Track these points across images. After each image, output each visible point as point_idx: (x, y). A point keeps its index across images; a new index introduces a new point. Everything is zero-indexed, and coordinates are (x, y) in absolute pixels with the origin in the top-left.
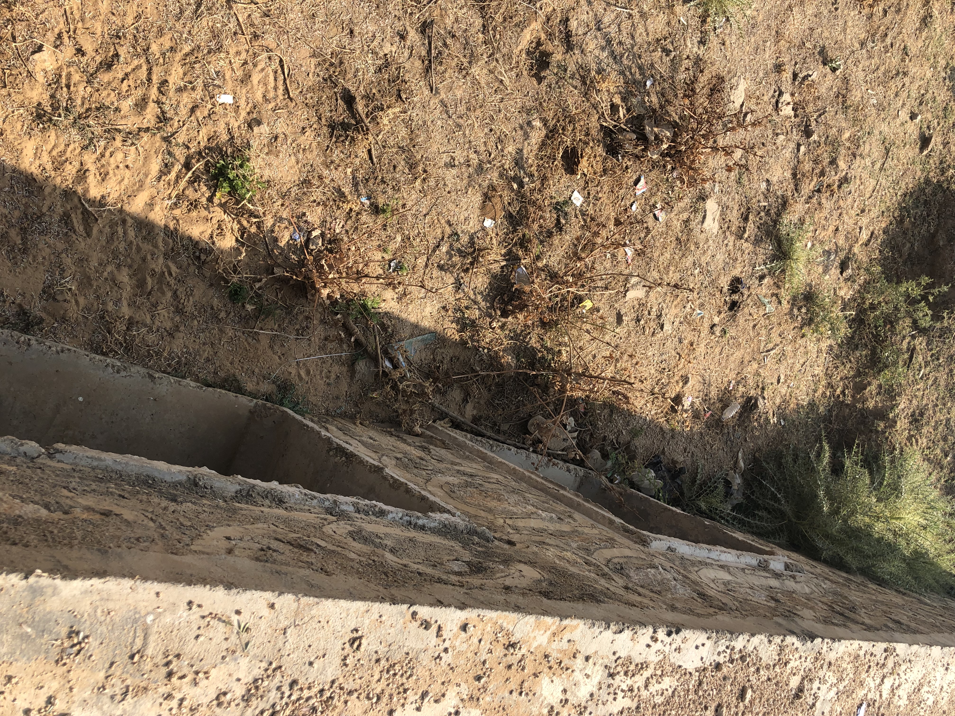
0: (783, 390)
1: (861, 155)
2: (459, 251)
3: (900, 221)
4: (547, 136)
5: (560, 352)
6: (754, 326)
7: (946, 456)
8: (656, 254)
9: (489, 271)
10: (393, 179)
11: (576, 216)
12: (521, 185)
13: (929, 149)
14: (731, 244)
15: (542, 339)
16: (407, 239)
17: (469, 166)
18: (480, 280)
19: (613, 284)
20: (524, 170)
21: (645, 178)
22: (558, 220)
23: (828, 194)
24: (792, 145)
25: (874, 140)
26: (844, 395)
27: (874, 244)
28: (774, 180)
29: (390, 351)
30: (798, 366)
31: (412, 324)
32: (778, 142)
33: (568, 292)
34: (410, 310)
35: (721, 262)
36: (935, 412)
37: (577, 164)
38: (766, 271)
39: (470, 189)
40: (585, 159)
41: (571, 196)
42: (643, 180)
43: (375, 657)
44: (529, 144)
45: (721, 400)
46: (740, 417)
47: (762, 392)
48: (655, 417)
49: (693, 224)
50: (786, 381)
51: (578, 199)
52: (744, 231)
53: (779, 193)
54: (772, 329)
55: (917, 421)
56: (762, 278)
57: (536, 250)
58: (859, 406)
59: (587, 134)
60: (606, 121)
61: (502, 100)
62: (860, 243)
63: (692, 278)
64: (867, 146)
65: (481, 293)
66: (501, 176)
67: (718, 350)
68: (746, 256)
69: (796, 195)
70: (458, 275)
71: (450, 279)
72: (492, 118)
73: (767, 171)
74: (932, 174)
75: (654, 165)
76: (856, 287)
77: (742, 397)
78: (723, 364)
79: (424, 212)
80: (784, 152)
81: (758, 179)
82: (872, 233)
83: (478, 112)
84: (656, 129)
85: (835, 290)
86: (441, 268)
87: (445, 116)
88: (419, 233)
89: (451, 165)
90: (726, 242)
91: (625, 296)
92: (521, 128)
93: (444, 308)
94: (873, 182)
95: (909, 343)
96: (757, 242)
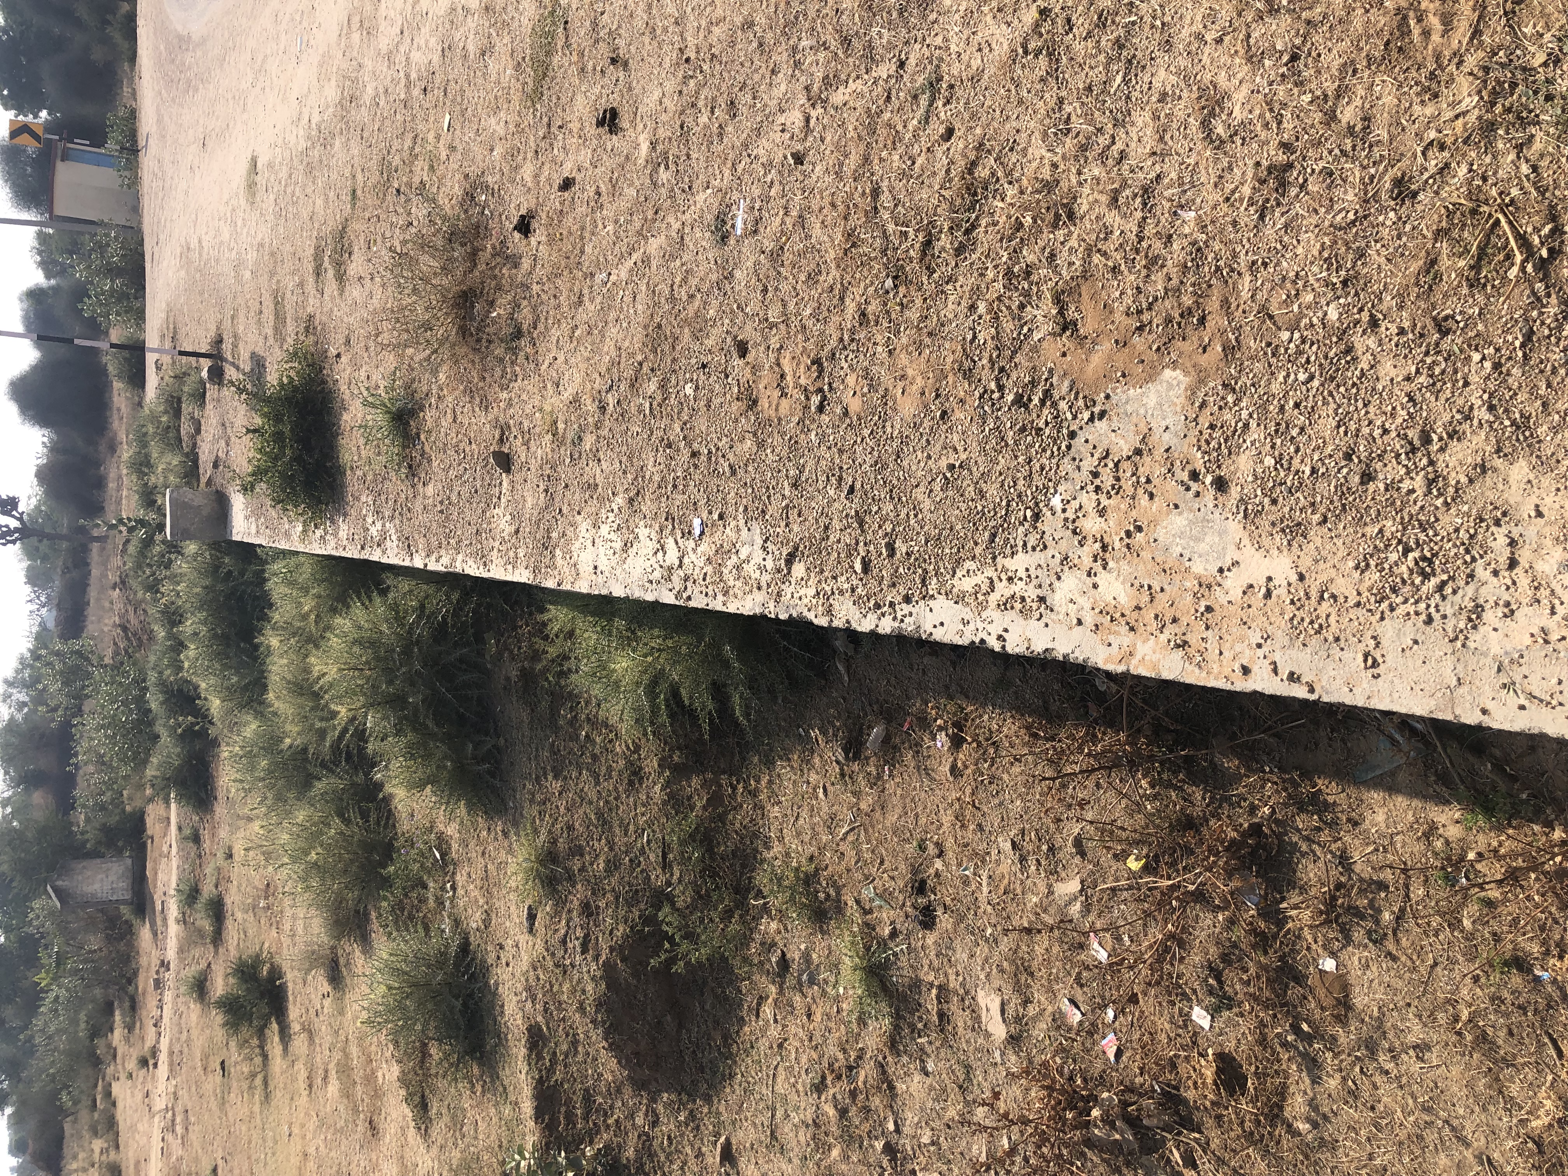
0: (813, 777)
1: (807, 1126)
2: (1362, 917)
3: (728, 1039)
4: (1281, 1108)
5: (1153, 786)
6: (882, 862)
7: (587, 736)
8: (1056, 949)
9: (1303, 890)
10: (1507, 1015)
11: (1195, 991)
12: (1296, 1029)
13: (719, 1145)
14: (952, 977)
15: (1185, 800)
16: (1455, 924)
17: (1391, 1050)
18: (1312, 875)
19: (1106, 897)
20: (1299, 1053)
21: (1108, 1059)
22: (1220, 982)
23: (836, 1065)
24: (907, 1130)
25: (796, 1150)
26: (731, 785)
27: (750, 1000)
28: (917, 1077)
29: (1421, 745)
30: (804, 814)
31: (1399, 791)
32: (929, 1133)
33: (1169, 879)
34: (1411, 813)
35: (959, 950)
36: (616, 789)
37: (1219, 1071)
38: (892, 945)
39: (1376, 1013)
40: (1209, 1081)
41: (1212, 1020)
42: (1111, 1055)
43: (1342, 643)
44: (1305, 1093)
45: (895, 748)
46: (861, 729)
47: (842, 769)
48: (981, 711)
49: (1016, 1000)
50: (814, 789)
51: (1200, 1017)
52: (938, 997)
53: (905, 1059)
54: (857, 862)
55: (635, 773)
56: (894, 934)
57: (1239, 933)
58: (710, 776)
59: (1219, 1117)
60: (1196, 1140)
61: (1371, 1157)
62: (770, 1000)
63: (993, 921)
64: (802, 1139)
65: (1304, 855)
66: (1334, 1039)
67: (923, 820)
68: (926, 962)
69: (880, 1058)
70: (1350, 878)
71: (1361, 868)
72: (1376, 1125)
73: (931, 1088)
74: (706, 1110)
75: (1102, 1081)
76: (757, 936)
77: (867, 758)
78: (908, 800)
79: (1439, 969)
80: (916, 1119)
81: (940, 1075)
82: (758, 1016)
83: (1403, 1135)
84: (1117, 1137)
85: (786, 929)
86: (1382, 886)
87: (1455, 1123)
88: (1436, 935)
89: (1421, 1049)
90: (961, 979)
91: (1082, 882)
92: (1325, 1117)
93: (1356, 824)
94: (780, 1088)
95: (672, 875)
96: (916, 984)
